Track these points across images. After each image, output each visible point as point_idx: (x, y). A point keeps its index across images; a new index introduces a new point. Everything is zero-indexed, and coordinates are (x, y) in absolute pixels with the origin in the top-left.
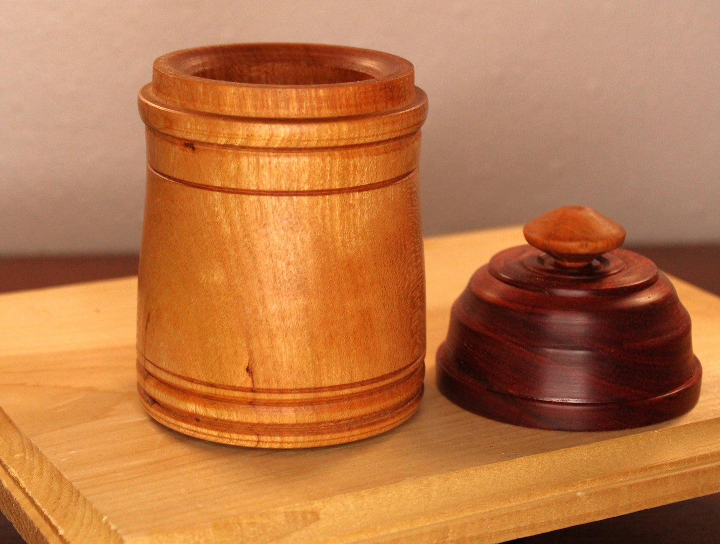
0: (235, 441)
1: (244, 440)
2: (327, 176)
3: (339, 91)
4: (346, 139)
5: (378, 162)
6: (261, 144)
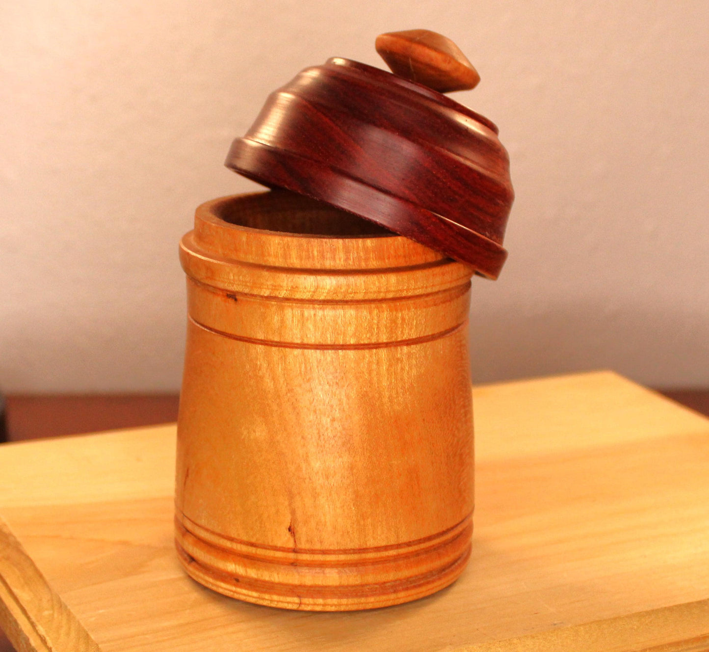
0: (276, 603)
1: (285, 602)
2: (374, 329)
3: (387, 242)
4: (394, 291)
5: (427, 314)
6: (306, 296)
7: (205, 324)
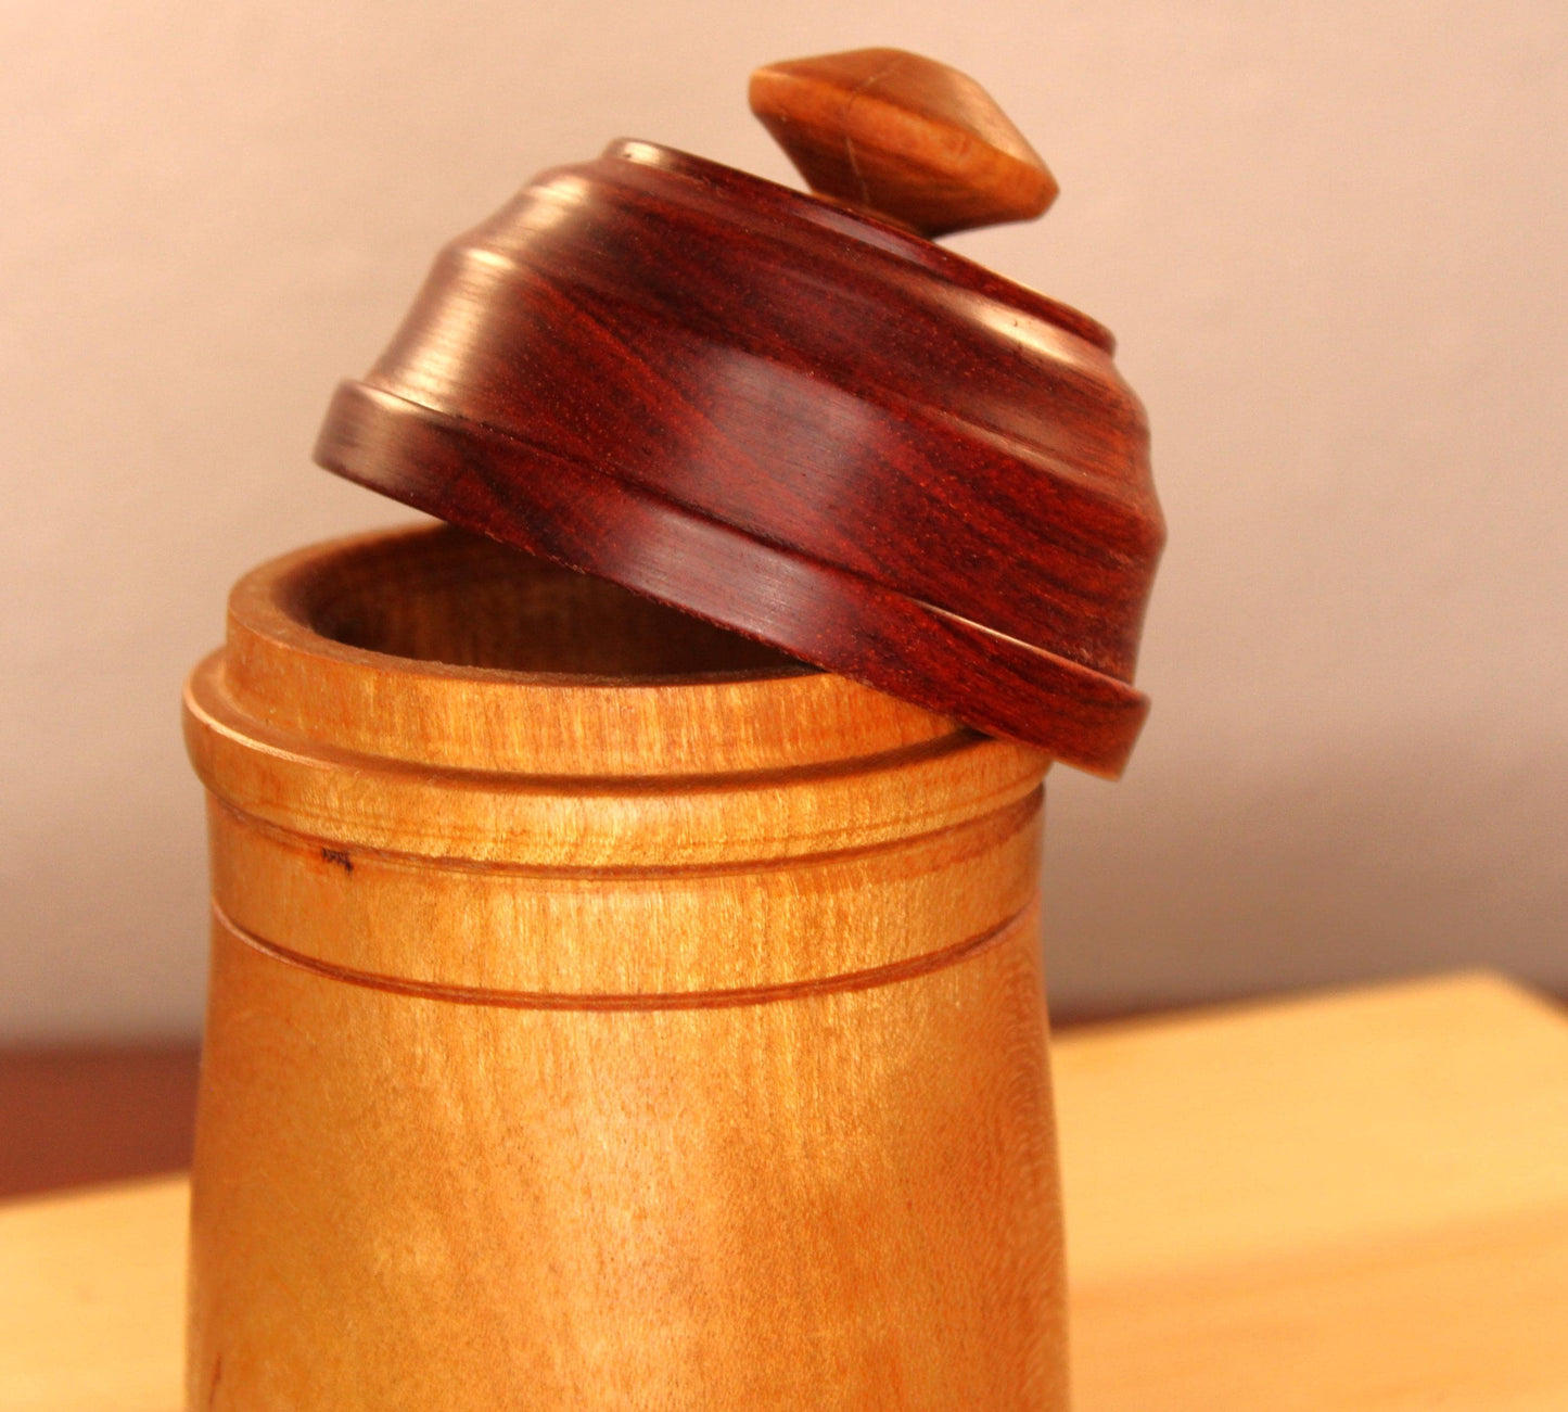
2: (755, 947)
3: (788, 691)
4: (811, 837)
5: (912, 897)
6: (554, 856)
7: (262, 935)
